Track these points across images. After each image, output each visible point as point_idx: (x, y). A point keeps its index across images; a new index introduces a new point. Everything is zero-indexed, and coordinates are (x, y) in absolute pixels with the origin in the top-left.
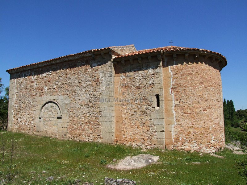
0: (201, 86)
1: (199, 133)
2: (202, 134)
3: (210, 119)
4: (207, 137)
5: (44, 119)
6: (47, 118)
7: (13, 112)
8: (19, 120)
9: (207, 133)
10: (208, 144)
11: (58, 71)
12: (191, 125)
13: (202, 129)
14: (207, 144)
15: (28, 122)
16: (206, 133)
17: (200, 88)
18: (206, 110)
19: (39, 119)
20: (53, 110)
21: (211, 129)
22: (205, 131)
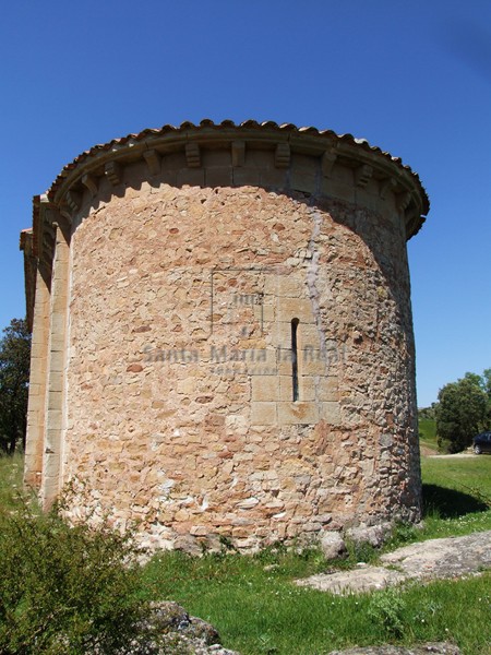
0: (128, 274)
1: (109, 460)
2: (121, 465)
3: (159, 404)
4: (136, 479)
9: (138, 463)
10: (141, 510)
12: (90, 431)
13: (118, 446)
14: (136, 509)
16: (132, 463)
17: (121, 285)
18: (142, 370)
21: (154, 448)
22: (129, 455)
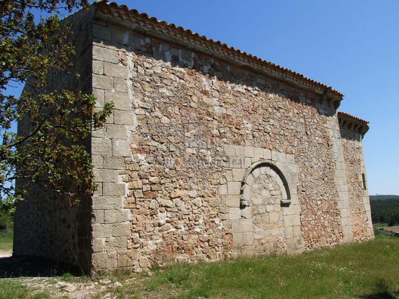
5: (253, 210)
6: (261, 207)
7: (127, 185)
8: (162, 217)
11: (271, 96)
15: (201, 221)
19: (239, 211)
20: (270, 186)
